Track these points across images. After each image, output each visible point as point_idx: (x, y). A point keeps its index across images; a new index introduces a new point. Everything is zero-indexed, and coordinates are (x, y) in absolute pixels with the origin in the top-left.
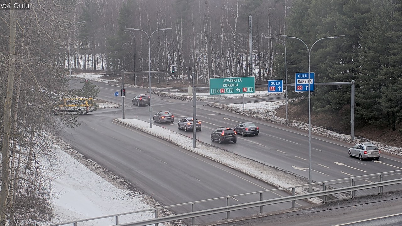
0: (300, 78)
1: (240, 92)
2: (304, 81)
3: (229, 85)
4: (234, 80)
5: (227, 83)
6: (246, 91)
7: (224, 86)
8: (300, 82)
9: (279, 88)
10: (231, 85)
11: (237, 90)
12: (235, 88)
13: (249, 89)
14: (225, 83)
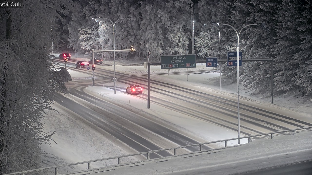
0: (231, 56)
1: (184, 66)
2: (234, 58)
3: (176, 61)
4: (180, 58)
5: (174, 60)
6: (189, 66)
7: (172, 62)
8: (231, 59)
9: (215, 63)
10: (177, 61)
11: (182, 65)
12: (181, 64)
13: (191, 65)
14: (173, 60)
